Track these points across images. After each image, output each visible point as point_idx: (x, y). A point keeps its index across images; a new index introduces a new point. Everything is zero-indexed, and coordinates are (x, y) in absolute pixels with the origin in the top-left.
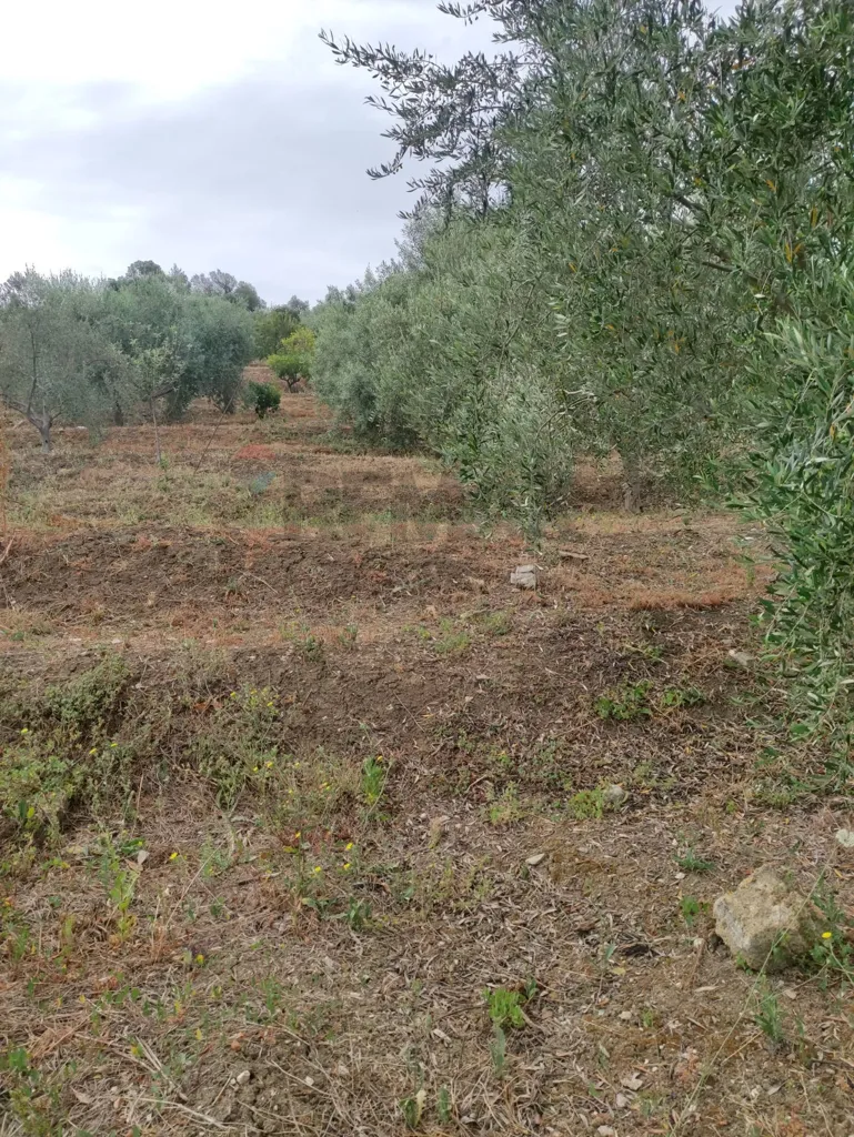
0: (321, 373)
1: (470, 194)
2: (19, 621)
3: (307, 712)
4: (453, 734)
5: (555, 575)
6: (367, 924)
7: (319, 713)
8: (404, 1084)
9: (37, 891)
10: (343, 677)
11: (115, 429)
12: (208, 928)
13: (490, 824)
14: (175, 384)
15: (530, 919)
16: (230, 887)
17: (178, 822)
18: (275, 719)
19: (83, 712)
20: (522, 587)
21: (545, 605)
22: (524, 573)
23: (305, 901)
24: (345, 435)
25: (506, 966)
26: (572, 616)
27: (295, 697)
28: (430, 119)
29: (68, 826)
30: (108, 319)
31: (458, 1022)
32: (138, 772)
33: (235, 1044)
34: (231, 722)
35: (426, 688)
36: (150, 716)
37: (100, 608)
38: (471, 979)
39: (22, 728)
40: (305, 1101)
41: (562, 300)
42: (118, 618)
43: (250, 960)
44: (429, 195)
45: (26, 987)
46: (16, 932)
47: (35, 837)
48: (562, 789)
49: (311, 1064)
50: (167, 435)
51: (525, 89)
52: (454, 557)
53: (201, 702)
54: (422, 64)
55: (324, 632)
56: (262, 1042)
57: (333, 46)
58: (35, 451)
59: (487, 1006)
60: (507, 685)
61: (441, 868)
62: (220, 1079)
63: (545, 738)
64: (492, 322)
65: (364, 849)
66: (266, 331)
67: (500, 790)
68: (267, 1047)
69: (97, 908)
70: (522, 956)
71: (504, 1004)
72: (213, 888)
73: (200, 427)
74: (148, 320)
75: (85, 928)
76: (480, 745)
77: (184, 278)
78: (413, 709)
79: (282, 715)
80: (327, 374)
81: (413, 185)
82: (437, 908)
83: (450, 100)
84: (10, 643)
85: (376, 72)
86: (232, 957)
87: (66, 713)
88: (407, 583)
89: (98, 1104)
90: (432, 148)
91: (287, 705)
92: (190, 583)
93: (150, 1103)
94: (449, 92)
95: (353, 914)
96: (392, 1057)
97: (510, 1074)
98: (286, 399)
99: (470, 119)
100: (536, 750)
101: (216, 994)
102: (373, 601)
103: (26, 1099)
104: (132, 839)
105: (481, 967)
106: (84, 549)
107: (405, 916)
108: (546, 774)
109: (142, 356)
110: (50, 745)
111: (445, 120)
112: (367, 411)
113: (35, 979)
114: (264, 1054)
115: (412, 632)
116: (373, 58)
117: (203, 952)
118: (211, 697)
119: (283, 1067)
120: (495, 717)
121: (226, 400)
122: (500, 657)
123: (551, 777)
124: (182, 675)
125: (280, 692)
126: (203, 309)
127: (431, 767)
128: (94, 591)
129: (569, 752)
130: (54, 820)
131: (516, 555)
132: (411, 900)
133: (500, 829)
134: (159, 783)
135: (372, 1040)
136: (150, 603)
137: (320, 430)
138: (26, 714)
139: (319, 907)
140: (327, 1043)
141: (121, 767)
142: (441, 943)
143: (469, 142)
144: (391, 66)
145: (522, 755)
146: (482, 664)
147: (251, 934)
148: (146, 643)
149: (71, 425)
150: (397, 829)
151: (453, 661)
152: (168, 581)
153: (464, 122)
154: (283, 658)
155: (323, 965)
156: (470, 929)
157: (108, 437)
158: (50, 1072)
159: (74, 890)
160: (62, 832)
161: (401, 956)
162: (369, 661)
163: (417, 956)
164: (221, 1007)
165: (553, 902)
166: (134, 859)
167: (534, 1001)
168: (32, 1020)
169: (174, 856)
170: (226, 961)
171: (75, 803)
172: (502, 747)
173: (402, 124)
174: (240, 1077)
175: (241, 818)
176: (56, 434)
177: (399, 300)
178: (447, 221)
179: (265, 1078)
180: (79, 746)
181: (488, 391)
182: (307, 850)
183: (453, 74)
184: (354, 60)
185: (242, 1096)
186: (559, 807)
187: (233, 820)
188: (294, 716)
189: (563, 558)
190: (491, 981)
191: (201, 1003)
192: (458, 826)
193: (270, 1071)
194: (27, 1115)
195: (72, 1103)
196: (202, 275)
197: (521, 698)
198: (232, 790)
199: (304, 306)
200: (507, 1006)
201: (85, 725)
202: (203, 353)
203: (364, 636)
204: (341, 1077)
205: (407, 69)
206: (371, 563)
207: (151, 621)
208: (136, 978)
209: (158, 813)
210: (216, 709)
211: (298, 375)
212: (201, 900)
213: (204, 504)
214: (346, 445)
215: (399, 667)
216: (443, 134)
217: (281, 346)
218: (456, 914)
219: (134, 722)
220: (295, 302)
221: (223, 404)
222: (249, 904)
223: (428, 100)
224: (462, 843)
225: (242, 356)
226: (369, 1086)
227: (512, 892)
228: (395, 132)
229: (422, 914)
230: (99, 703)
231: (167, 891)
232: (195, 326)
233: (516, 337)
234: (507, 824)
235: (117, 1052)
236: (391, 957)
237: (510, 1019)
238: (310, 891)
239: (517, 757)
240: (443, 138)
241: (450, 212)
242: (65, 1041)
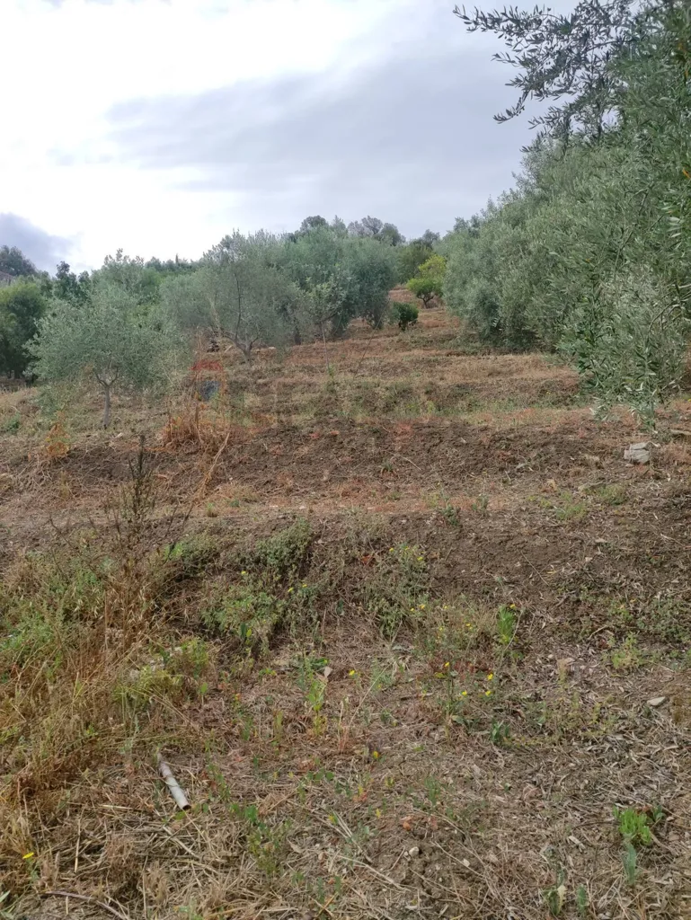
0: (451, 290)
1: (585, 122)
2: (235, 493)
3: (448, 566)
4: (575, 589)
5: (667, 451)
6: (507, 742)
7: (458, 567)
8: (546, 878)
9: (256, 691)
10: (477, 538)
11: (295, 347)
12: (379, 731)
13: (612, 667)
14: (339, 309)
15: (653, 753)
16: (395, 701)
17: (352, 647)
18: (424, 571)
19: (282, 560)
20: (636, 463)
21: (658, 478)
22: (637, 450)
23: (455, 718)
24: (471, 339)
25: (632, 791)
26: (686, 487)
27: (439, 554)
28: (550, 64)
29: (274, 646)
30: (289, 265)
31: (590, 833)
32: (321, 607)
33: (406, 825)
34: (389, 572)
35: (549, 549)
36: (329, 565)
37: (290, 483)
38: (600, 797)
39: (240, 571)
40: (463, 878)
41: (675, 204)
42: (303, 490)
43: (413, 760)
44: (548, 129)
45: (252, 761)
46: (243, 720)
47: (252, 651)
48: (679, 642)
49: (466, 849)
50: (332, 349)
51: (637, 21)
52: (571, 437)
53: (366, 555)
54: (541, 18)
55: (459, 501)
56: (427, 827)
57: (465, 18)
58: (241, 367)
59: (617, 823)
60: (624, 548)
61: (569, 701)
62: (396, 850)
63: (662, 596)
64: (607, 232)
65: (501, 680)
66: (406, 260)
67: (620, 639)
68: (431, 831)
69: (298, 708)
70: (647, 784)
71: (633, 822)
72: (381, 700)
73: (359, 342)
74: (318, 262)
75: (290, 722)
76: (600, 599)
77: (342, 226)
78: (539, 567)
79: (429, 568)
80: (456, 291)
81: (534, 123)
82: (567, 735)
83: (566, 44)
84: (230, 509)
85: (502, 33)
86: (399, 756)
87: (270, 560)
88: (529, 460)
89: (308, 855)
90: (550, 89)
91: (433, 560)
92: (354, 464)
93: (345, 860)
94: (566, 37)
95: (495, 732)
96: (534, 854)
97: (641, 884)
98: (423, 316)
99: (585, 58)
100: (653, 605)
101: (389, 784)
102: (500, 476)
103: (258, 843)
104: (320, 658)
105: (609, 788)
106: (278, 440)
107: (538, 739)
108: (664, 628)
109: (314, 290)
110: (260, 584)
111: (563, 62)
112: (490, 318)
113: (258, 756)
114: (429, 836)
115: (535, 502)
116: (498, 21)
117: (378, 750)
118: (373, 552)
119: (444, 848)
120: (613, 575)
121: (376, 319)
122: (616, 523)
123: (669, 630)
124: (352, 534)
125: (426, 549)
126: (358, 248)
127: (556, 616)
128: (286, 470)
129: (685, 610)
130: (265, 640)
131: (629, 434)
132: (543, 726)
133: (623, 673)
134: (337, 617)
135: (516, 837)
136: (325, 478)
137: (451, 337)
138: (243, 560)
139: (466, 724)
140: (479, 834)
141: (310, 603)
142: (572, 765)
143: (583, 78)
144: (514, 25)
145: (640, 609)
146: (600, 529)
147: (413, 740)
148: (324, 509)
149: (264, 347)
150: (528, 666)
151: (573, 527)
152: (338, 462)
153: (580, 61)
154: (428, 522)
155: (472, 771)
156: (597, 755)
157: (289, 355)
158: (272, 826)
159: (281, 692)
160: (270, 649)
161: (537, 771)
162: (499, 525)
163: (551, 773)
164: (393, 794)
165: (675, 739)
166: (321, 673)
167: (661, 824)
168: (257, 786)
169: (352, 673)
170: (395, 758)
171: (279, 628)
172: (621, 602)
173: (524, 72)
174: (411, 851)
175: (400, 647)
176: (255, 354)
177: (517, 222)
178: (565, 148)
179: (431, 855)
180: (280, 585)
181: (603, 292)
182: (454, 677)
183: (569, 21)
184: (482, 26)
185: (414, 867)
186: (677, 658)
187: (394, 648)
188: (438, 569)
189: (675, 436)
190: (619, 802)
191: (379, 789)
192: (583, 667)
193: (434, 850)
194: (259, 855)
195: (288, 851)
196: (356, 222)
197: (638, 560)
198: (392, 625)
199: (436, 237)
200: (636, 825)
201: (283, 570)
202: (358, 283)
203: (493, 505)
204: (493, 864)
205: (528, 25)
206: (498, 444)
207: (326, 493)
208: (328, 763)
209: (338, 639)
210: (378, 561)
211: (432, 294)
212: (373, 709)
213: (361, 401)
214: (473, 348)
215: (525, 530)
216: (561, 75)
217: (419, 271)
218: (584, 741)
219: (317, 569)
220: (429, 235)
221: (373, 322)
222: (410, 716)
223: (546, 48)
224: (586, 683)
225: (388, 283)
226: (516, 874)
227: (635, 727)
228: (518, 80)
229: (555, 738)
230: (292, 553)
231: (347, 700)
232: (352, 263)
233: (630, 242)
234: (628, 669)
235: (318, 818)
236: (528, 771)
237: (639, 836)
238: (458, 710)
239: (636, 611)
240: (561, 79)
241: (567, 140)
242: (281, 805)
